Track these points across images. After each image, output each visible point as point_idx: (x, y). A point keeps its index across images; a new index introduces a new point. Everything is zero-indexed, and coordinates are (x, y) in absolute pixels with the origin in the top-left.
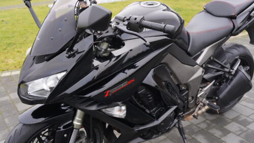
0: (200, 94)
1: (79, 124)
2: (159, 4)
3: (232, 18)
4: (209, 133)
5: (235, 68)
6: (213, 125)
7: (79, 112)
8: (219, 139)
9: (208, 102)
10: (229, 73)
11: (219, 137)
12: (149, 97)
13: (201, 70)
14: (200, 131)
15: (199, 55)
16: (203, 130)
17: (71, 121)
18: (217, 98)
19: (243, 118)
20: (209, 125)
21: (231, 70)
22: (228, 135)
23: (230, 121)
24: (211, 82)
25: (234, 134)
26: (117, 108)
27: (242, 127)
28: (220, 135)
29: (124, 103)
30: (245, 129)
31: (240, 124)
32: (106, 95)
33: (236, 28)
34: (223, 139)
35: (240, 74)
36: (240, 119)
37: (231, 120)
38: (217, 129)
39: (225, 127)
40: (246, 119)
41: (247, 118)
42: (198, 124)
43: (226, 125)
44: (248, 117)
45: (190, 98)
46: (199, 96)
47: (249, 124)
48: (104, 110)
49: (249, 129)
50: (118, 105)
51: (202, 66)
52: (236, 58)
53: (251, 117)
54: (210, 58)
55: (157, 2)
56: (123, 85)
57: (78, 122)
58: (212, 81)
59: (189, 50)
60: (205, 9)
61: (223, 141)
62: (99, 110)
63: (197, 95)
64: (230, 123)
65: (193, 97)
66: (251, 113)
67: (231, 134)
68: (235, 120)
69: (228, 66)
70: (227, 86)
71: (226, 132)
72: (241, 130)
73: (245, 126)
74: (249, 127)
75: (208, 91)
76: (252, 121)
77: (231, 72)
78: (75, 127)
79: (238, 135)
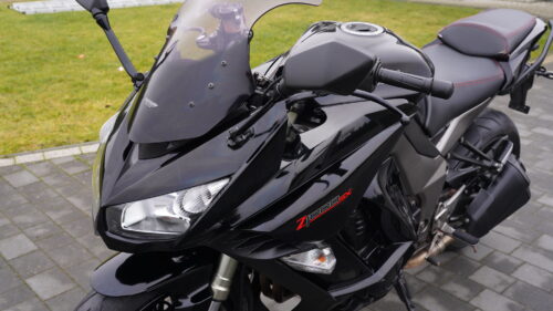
0: (440, 215)
1: (222, 289)
2: (380, 30)
3: (501, 59)
4: (443, 291)
5: (504, 161)
6: (448, 274)
7: (225, 259)
8: (468, 302)
9: (453, 230)
10: (492, 169)
11: (466, 299)
12: (358, 226)
13: (444, 164)
14: (424, 288)
15: (443, 134)
16: (429, 285)
17: (207, 285)
18: (468, 220)
19: (500, 257)
20: (439, 274)
21: (497, 165)
22: (482, 294)
23: (479, 264)
24: (457, 189)
25: (494, 291)
26: (312, 253)
27: (505, 277)
28: (468, 296)
29: (327, 243)
30: (511, 280)
31: (500, 271)
32: (300, 227)
33: (509, 80)
34: (474, 302)
35: (511, 171)
36: (496, 261)
37: (480, 262)
38: (456, 282)
39: (473, 277)
40: (507, 260)
41: (507, 257)
42: (419, 273)
43: (472, 273)
44: (509, 254)
45: (422, 223)
46: (437, 217)
47: (516, 269)
48: (285, 259)
49: (517, 280)
50: (315, 247)
51: (446, 157)
52: (504, 138)
53: (515, 254)
54: (460, 140)
55: (376, 26)
56: (330, 205)
57: (221, 285)
58: (461, 186)
59: (427, 124)
60: (440, 38)
61: (476, 308)
62: (278, 259)
63: (434, 216)
64: (479, 268)
65: (426, 221)
66: (513, 247)
67: (486, 291)
68: (487, 261)
69: (490, 154)
70: (487, 196)
71: (477, 289)
72: (503, 282)
73: (509, 274)
74: (517, 274)
75: (453, 208)
76: (518, 262)
77: (496, 168)
78: (215, 297)
79: (501, 293)
